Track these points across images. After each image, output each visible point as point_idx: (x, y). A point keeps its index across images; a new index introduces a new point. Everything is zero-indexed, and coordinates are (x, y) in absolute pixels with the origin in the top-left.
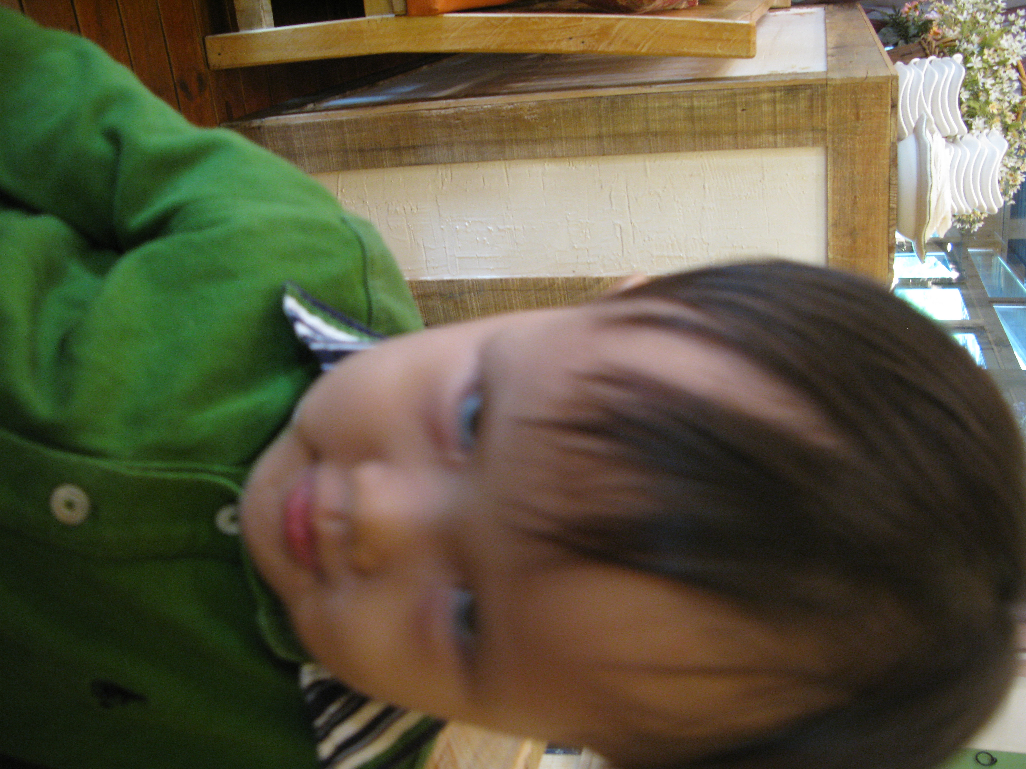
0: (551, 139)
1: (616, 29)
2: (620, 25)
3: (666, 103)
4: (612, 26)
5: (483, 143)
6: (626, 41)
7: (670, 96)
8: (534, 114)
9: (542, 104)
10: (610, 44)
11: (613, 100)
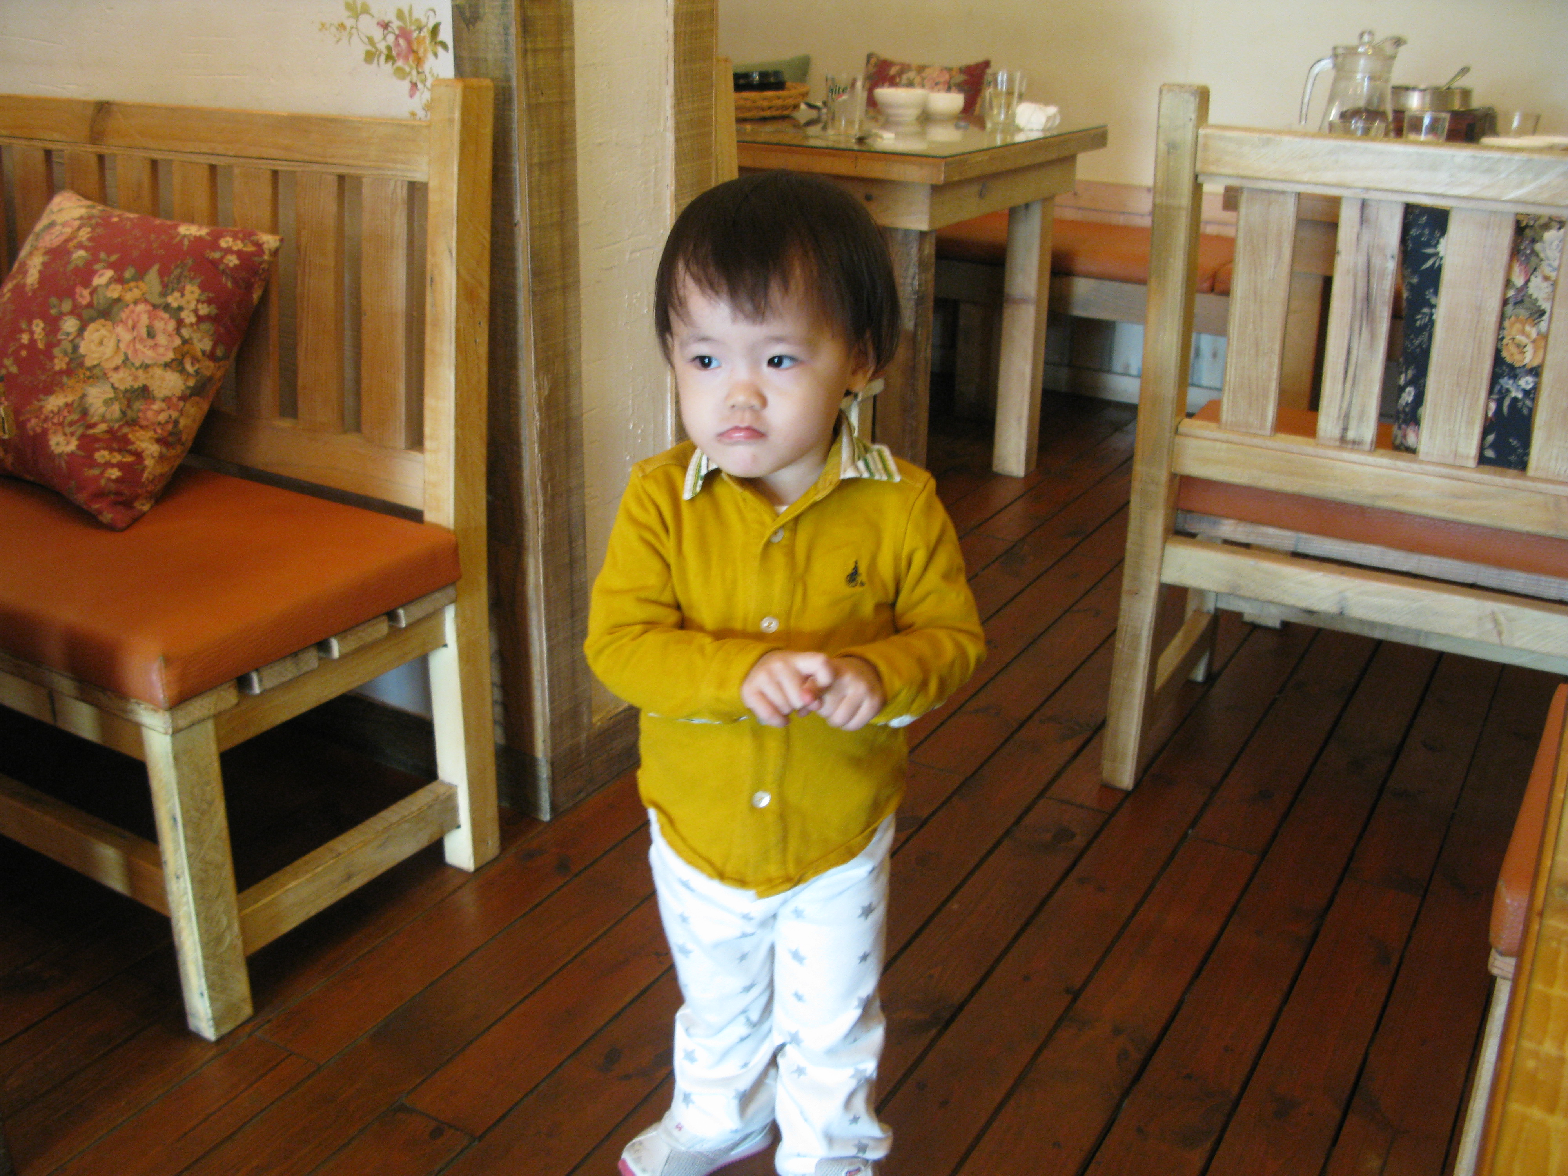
0: (566, 356)
5: (568, 448)
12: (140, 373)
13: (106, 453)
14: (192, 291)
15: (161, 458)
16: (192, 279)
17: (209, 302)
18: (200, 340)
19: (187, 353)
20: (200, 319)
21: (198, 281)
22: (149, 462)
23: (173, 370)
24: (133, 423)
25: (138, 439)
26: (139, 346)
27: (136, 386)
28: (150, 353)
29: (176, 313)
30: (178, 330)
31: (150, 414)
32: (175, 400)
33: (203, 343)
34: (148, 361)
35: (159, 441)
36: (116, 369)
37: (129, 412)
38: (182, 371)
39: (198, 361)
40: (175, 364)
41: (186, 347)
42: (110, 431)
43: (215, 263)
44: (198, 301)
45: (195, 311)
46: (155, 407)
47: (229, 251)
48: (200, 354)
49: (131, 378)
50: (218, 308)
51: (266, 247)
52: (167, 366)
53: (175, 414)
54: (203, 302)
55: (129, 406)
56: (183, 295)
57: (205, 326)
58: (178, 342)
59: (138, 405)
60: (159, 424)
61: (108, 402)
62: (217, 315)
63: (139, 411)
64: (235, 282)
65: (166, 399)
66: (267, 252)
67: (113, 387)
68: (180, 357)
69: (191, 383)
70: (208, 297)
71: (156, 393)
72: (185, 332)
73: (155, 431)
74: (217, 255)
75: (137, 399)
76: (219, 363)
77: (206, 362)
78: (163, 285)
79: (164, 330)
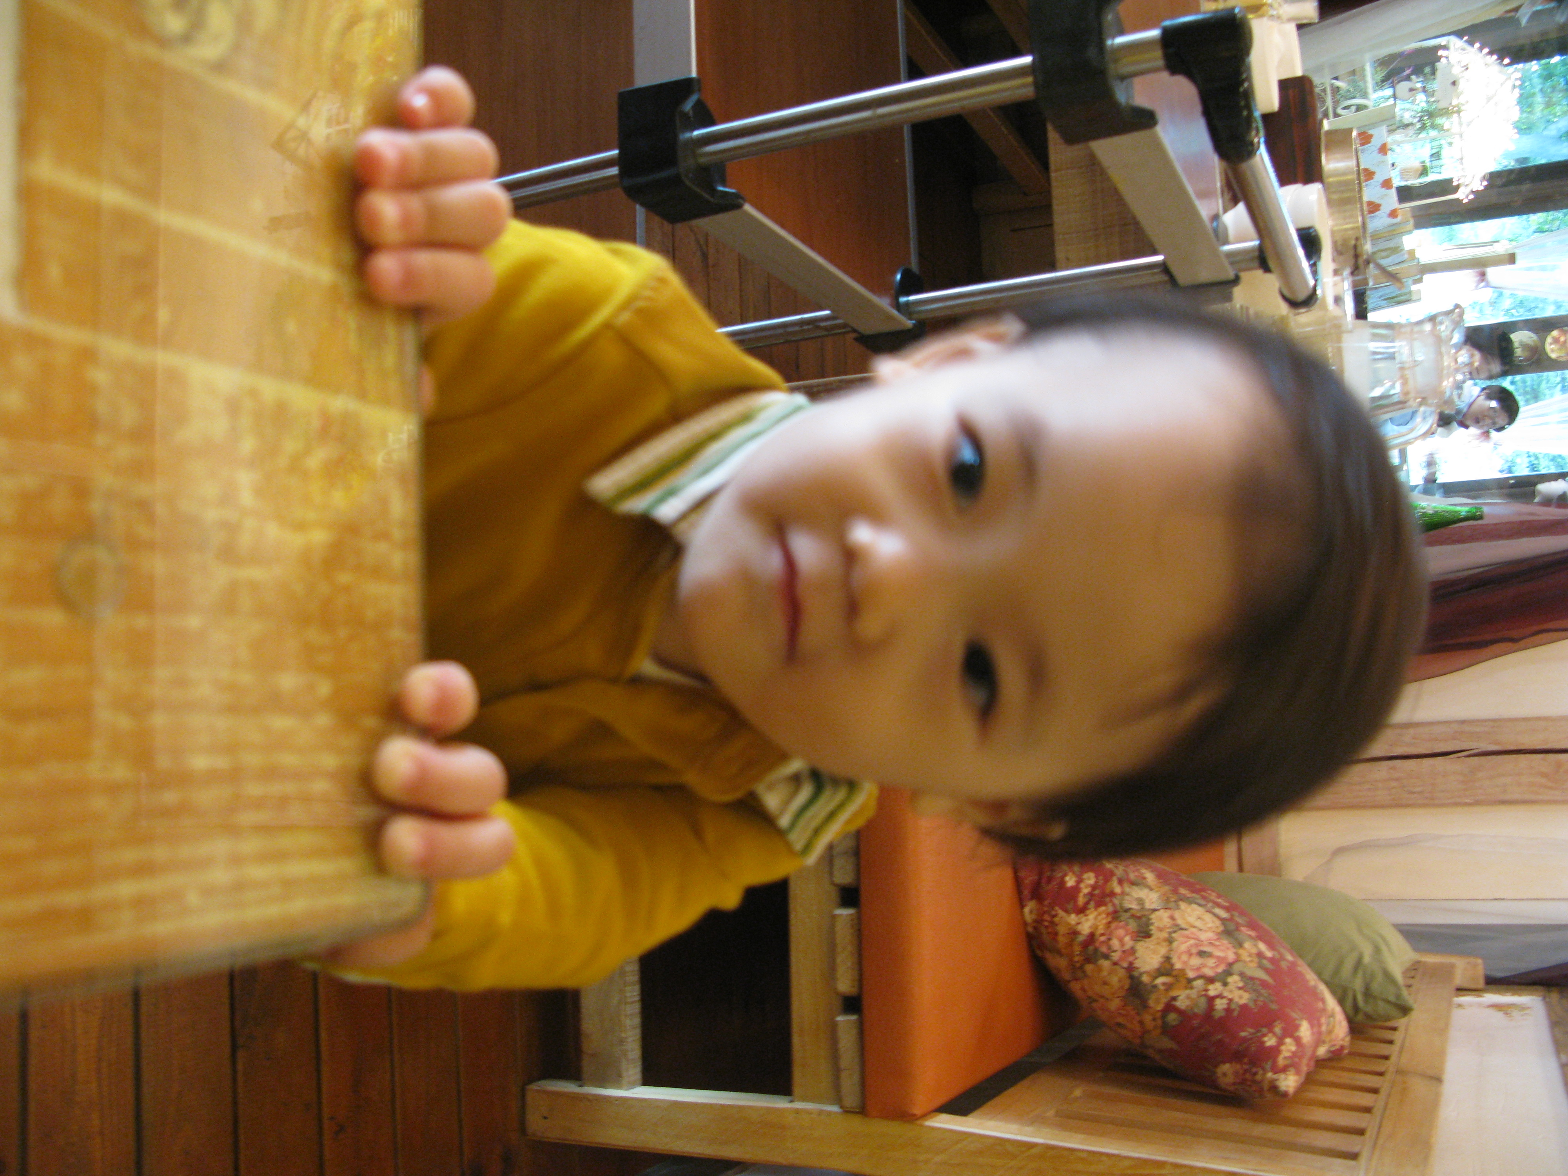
12: (1165, 935)
13: (1092, 881)
14: (1243, 998)
15: (1075, 933)
16: (1255, 1001)
17: (1228, 1010)
18: (1188, 997)
19: (1178, 981)
20: (1211, 1000)
21: (1252, 1005)
22: (1073, 919)
23: (1162, 963)
24: (1115, 915)
25: (1099, 914)
26: (1192, 942)
27: (1152, 927)
28: (1183, 947)
29: (1222, 978)
30: (1203, 977)
31: (1121, 932)
32: (1131, 959)
33: (1184, 999)
34: (1175, 944)
35: (1092, 936)
36: (1172, 918)
37: (1127, 915)
38: (1160, 972)
39: (1167, 990)
40: (1168, 966)
41: (1184, 982)
42: (1112, 894)
43: (1270, 1026)
44: (1231, 1000)
45: (1220, 996)
46: (1127, 939)
47: (1281, 1042)
48: (1174, 993)
49: (1161, 926)
50: (1221, 1018)
51: (1282, 1076)
52: (1168, 959)
53: (1116, 956)
54: (1228, 1004)
55: (1133, 916)
56: (1240, 988)
57: (1203, 1002)
58: (1191, 974)
59: (1133, 925)
60: (1110, 939)
61: (1141, 901)
62: (1212, 1016)
63: (1127, 924)
64: (1244, 1040)
65: (1133, 951)
66: (1275, 1076)
67: (1154, 910)
68: (1174, 973)
69: (1145, 979)
70: (1233, 1010)
71: (1141, 943)
72: (1199, 983)
73: (1102, 935)
74: (1278, 1029)
75: (1139, 926)
76: (1159, 1022)
77: (1164, 1000)
78: (1252, 979)
79: (1204, 966)
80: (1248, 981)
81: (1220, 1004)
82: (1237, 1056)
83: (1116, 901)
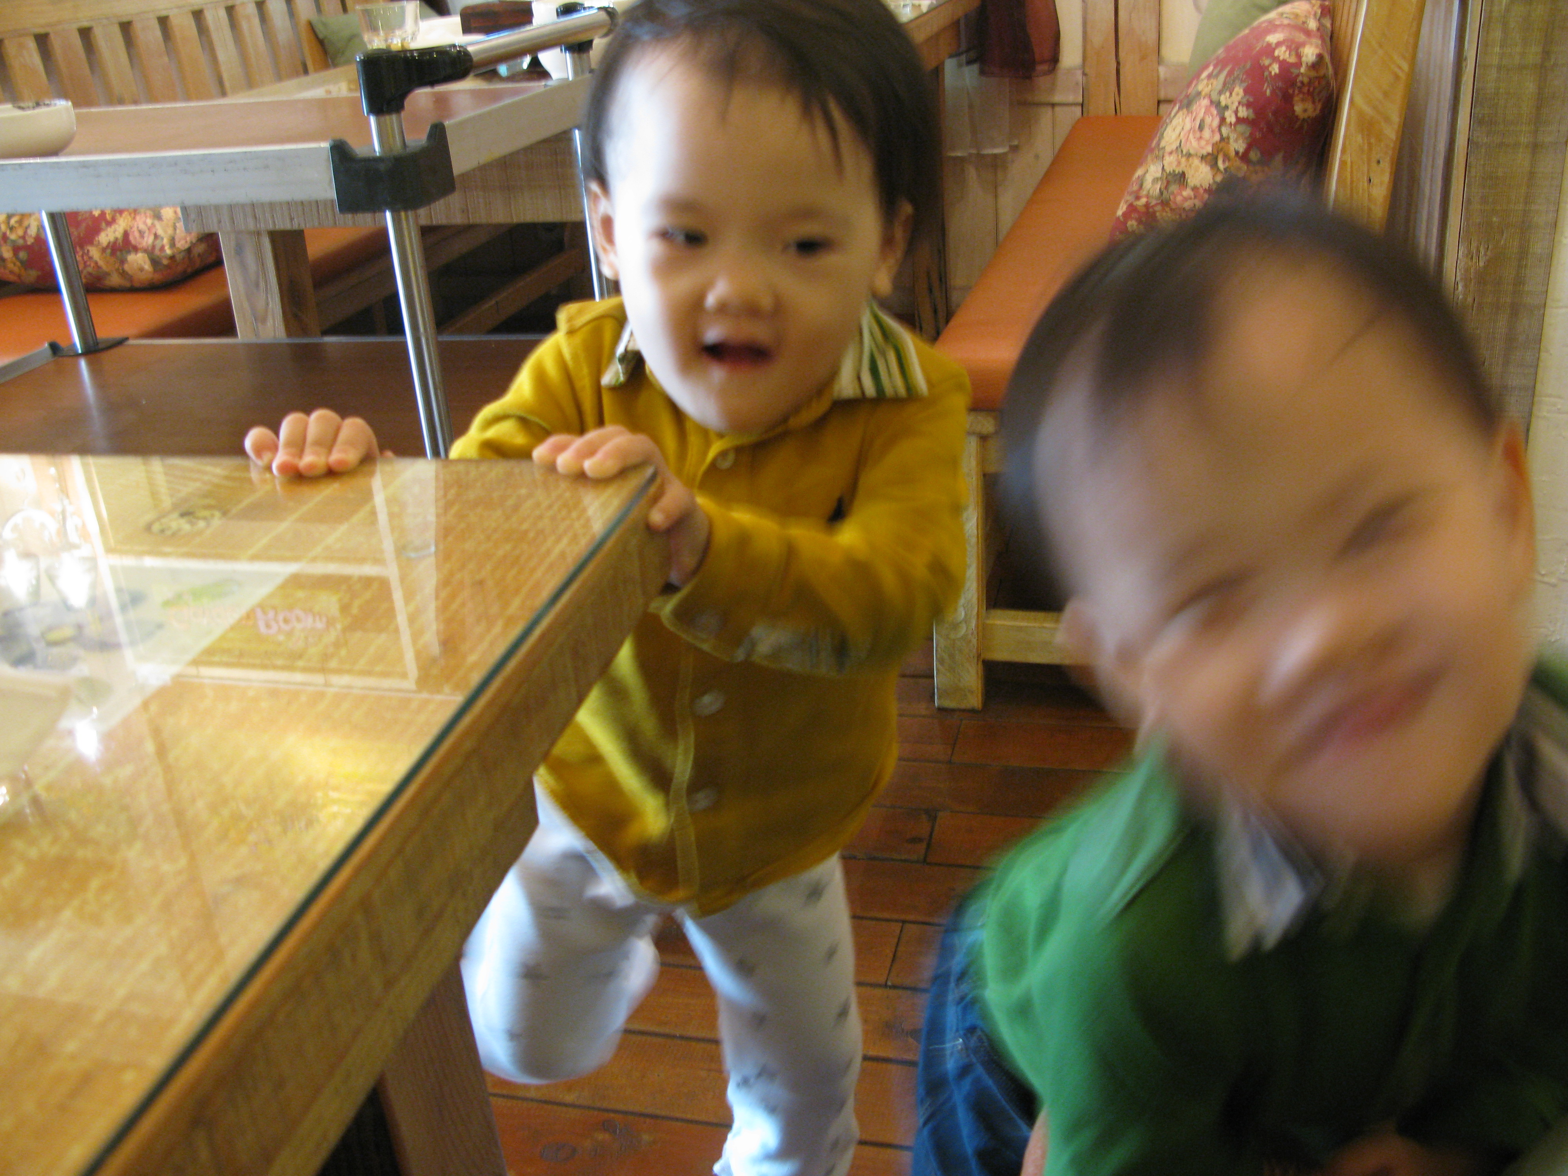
0: (1525, 228)
1: (1367, 109)
2: (1359, 101)
3: (1497, 34)
4: (1361, 115)
5: (1510, 340)
6: (1386, 94)
7: (1485, 26)
8: (1478, 251)
9: (1464, 236)
10: (1387, 120)
11: (1476, 120)
12: (1183, 160)
14: (1239, 92)
16: (1242, 81)
17: (1248, 105)
18: (1236, 141)
19: (1221, 150)
20: (1239, 120)
21: (1245, 85)
23: (1206, 163)
26: (1191, 136)
27: (1177, 171)
28: (1195, 144)
29: (1222, 109)
30: (1220, 127)
31: (1179, 198)
32: (1201, 191)
33: (1238, 145)
34: (1192, 152)
36: (1171, 153)
37: (1165, 193)
38: (1214, 165)
39: (1229, 160)
40: (1209, 158)
41: (1223, 144)
42: (1147, 205)
43: (1263, 69)
44: (1239, 103)
45: (1236, 112)
46: (1185, 193)
47: (1276, 59)
48: (1233, 154)
49: (1176, 163)
50: (1256, 112)
51: (1304, 59)
52: (1203, 158)
54: (1243, 106)
55: (1166, 188)
56: (1231, 94)
57: (1241, 128)
58: (1217, 138)
59: (1174, 188)
61: (1155, 180)
62: (1253, 120)
63: (1173, 193)
64: (1273, 92)
65: (1195, 189)
66: (1304, 66)
67: (1163, 169)
68: (1215, 153)
69: (1219, 178)
70: (1248, 101)
71: (1189, 182)
72: (1225, 130)
74: (1267, 62)
75: (1175, 182)
76: (1258, 168)
77: (1238, 163)
78: (1225, 84)
79: (1210, 125)
80: (1227, 87)
81: (1243, 113)
82: (1288, 99)
83: (1153, 202)
